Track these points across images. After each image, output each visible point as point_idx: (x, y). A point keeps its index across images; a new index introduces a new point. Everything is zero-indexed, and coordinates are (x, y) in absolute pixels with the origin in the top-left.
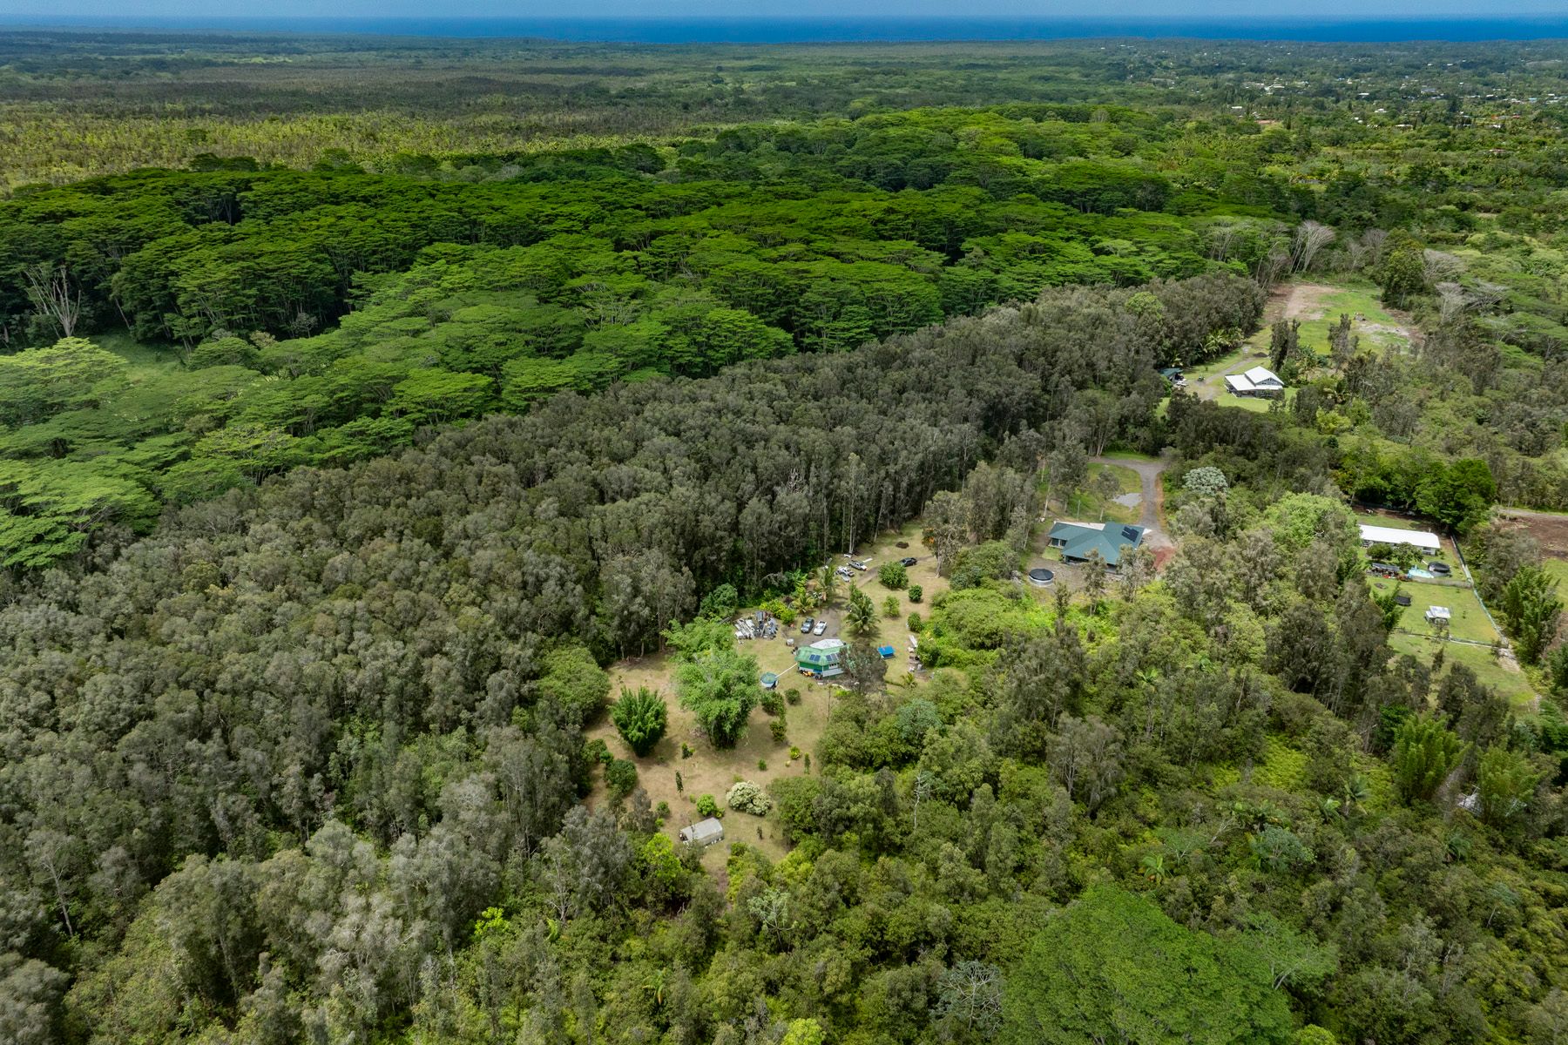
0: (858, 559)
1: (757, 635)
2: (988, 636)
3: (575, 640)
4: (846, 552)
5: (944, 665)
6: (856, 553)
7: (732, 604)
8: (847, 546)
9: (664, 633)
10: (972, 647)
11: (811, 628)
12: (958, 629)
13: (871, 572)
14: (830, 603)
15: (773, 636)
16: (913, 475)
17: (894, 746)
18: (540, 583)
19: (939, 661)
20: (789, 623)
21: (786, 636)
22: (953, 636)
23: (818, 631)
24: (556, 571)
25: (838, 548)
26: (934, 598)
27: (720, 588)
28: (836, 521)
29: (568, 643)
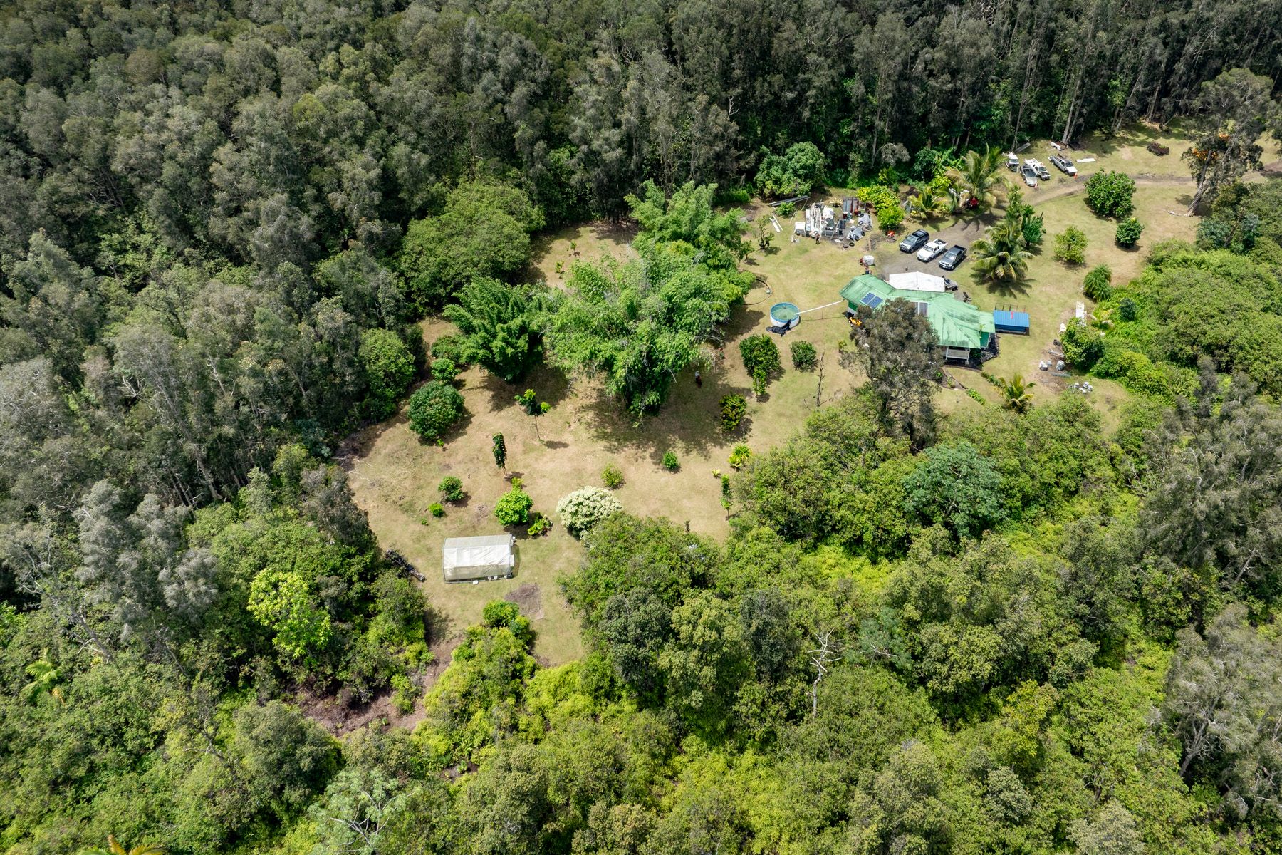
0: (1069, 154)
1: (828, 235)
2: (1209, 349)
3: (514, 171)
4: (1057, 140)
5: (1106, 375)
6: (1074, 144)
7: (806, 178)
8: (1062, 130)
9: (630, 198)
10: (1173, 357)
11: (916, 247)
12: (1165, 317)
13: (1079, 180)
14: (975, 211)
15: (851, 243)
16: (1214, 38)
17: (886, 517)
18: (476, 72)
19: (1098, 367)
20: (891, 228)
21: (872, 247)
22: (1149, 325)
23: (924, 253)
24: (507, 59)
25: (1046, 130)
26: (1154, 249)
27: (796, 147)
28: (1051, 86)
29: (502, 176)
